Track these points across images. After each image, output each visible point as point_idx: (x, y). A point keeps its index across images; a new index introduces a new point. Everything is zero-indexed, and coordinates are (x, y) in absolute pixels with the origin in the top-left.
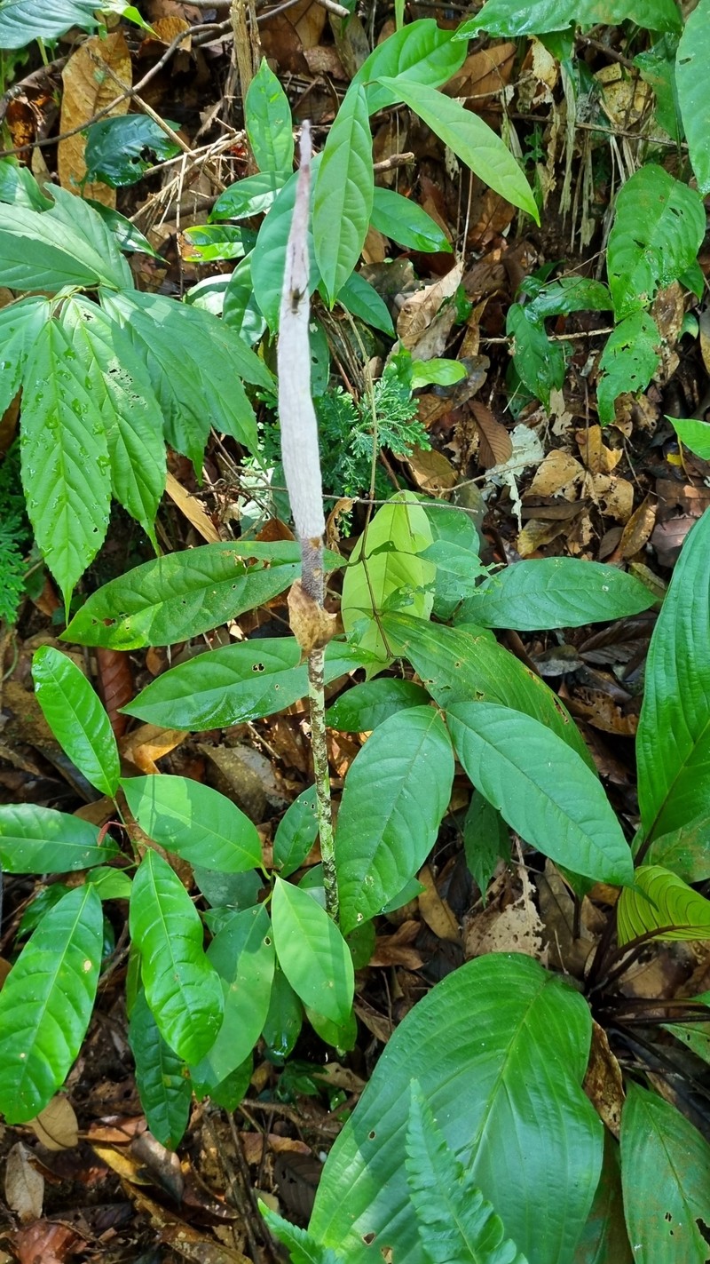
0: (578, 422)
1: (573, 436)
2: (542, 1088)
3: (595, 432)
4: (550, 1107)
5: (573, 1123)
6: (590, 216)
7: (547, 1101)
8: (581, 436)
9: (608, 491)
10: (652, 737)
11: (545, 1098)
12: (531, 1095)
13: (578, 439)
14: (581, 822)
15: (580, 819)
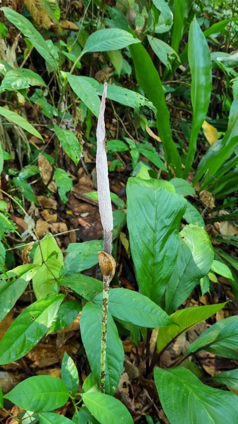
0: (40, 210)
1: (40, 215)
2: (208, 394)
3: (46, 211)
4: (215, 397)
5: (224, 396)
6: (12, 150)
7: (213, 396)
8: (43, 214)
9: (59, 227)
10: (142, 280)
11: (211, 396)
12: (208, 398)
13: (43, 215)
14: (151, 312)
15: (150, 311)
